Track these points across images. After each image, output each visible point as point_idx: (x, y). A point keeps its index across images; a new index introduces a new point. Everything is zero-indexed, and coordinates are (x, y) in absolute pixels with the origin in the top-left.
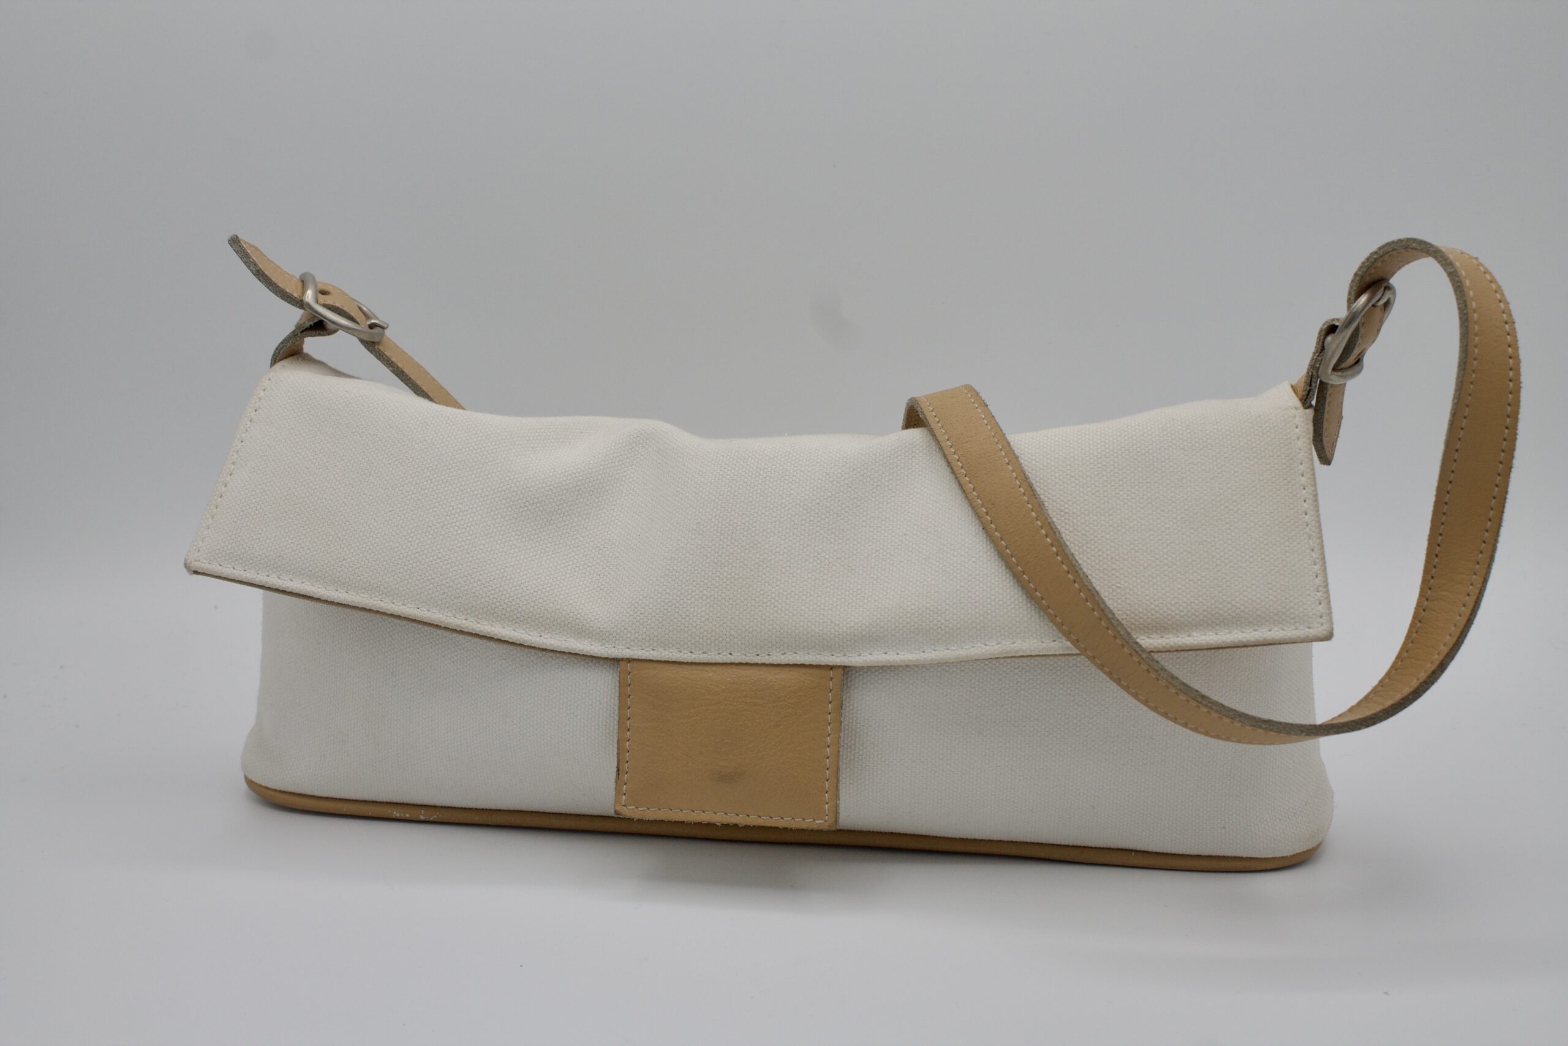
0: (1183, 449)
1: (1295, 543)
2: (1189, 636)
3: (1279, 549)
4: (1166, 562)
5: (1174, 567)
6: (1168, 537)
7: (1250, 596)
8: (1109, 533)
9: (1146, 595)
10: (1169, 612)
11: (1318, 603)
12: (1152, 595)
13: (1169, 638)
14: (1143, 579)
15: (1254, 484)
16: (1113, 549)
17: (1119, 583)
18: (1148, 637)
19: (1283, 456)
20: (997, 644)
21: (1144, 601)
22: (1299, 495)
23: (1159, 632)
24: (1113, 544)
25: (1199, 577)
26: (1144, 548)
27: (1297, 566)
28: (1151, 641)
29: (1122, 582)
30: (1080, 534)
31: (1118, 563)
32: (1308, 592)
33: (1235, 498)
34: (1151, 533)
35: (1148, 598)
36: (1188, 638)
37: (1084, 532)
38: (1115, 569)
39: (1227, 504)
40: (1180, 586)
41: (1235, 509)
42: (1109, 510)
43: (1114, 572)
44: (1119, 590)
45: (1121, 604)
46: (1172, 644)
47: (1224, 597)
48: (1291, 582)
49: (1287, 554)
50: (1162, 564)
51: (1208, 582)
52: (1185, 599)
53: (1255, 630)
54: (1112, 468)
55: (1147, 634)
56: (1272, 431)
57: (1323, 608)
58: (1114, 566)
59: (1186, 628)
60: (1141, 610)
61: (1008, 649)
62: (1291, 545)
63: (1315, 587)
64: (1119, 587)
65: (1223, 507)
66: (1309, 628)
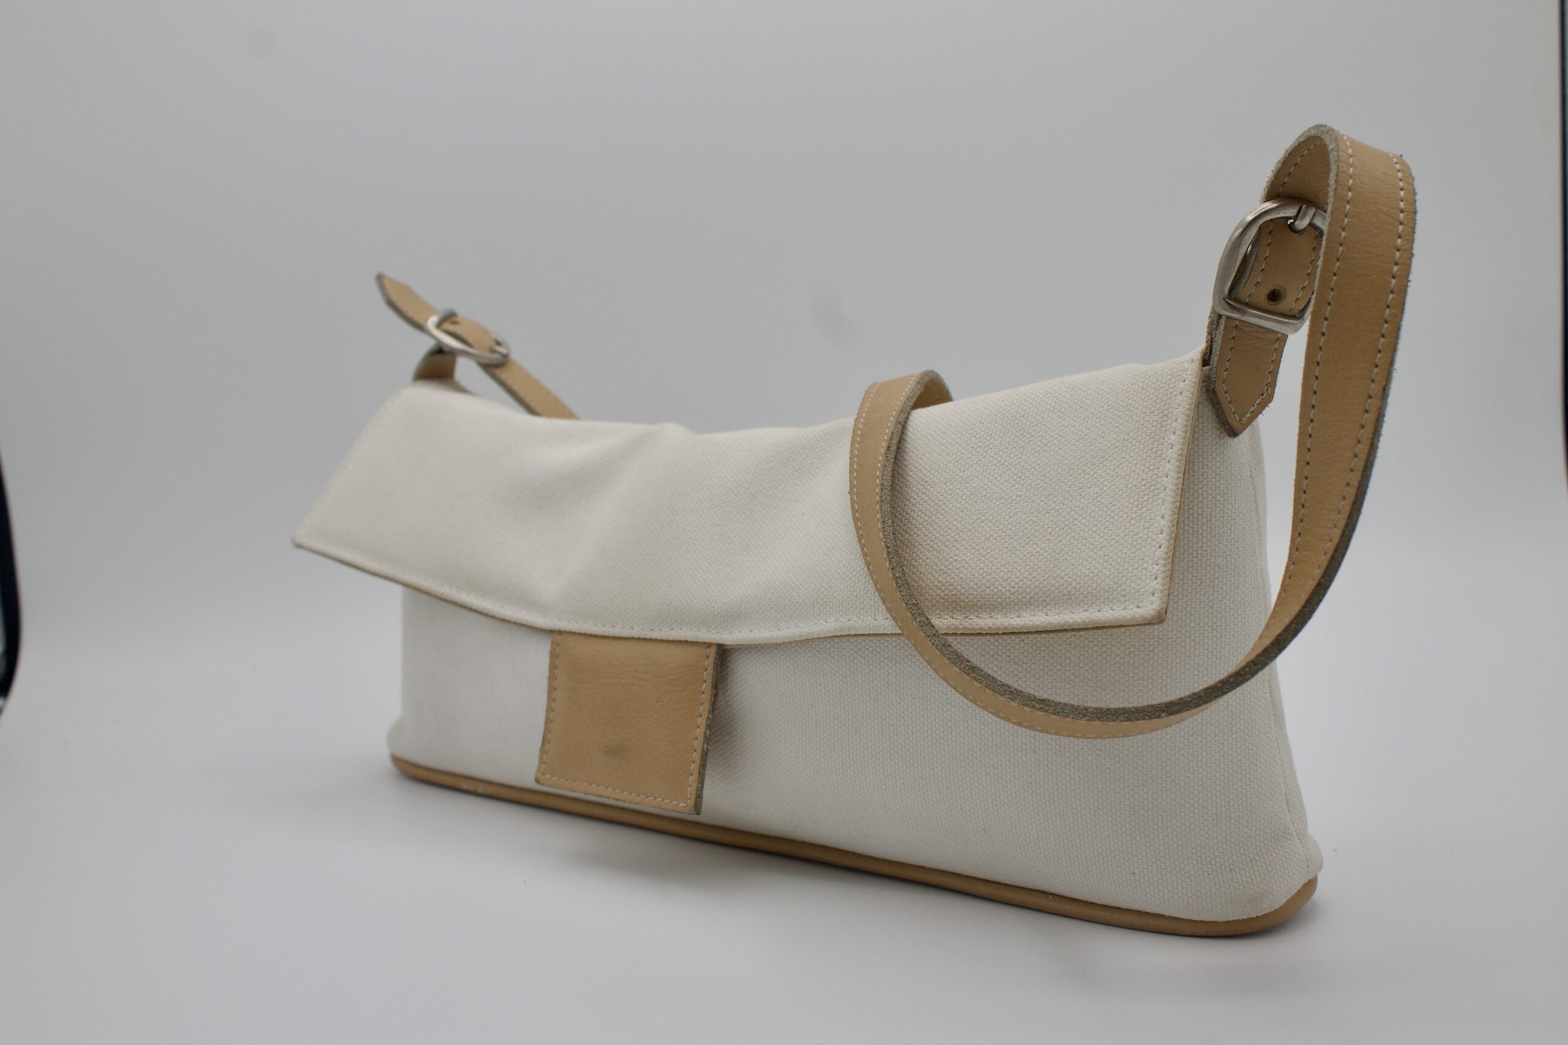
0: (1060, 411)
1: (1144, 509)
2: (1018, 617)
3: (1125, 516)
4: (1008, 532)
5: (1016, 538)
6: (1017, 505)
7: (1084, 570)
8: (960, 502)
9: (980, 569)
10: (1000, 588)
11: (1153, 577)
12: (986, 569)
13: (997, 619)
14: (981, 551)
15: (1117, 444)
16: (960, 519)
17: (957, 555)
18: (977, 617)
19: (1156, 412)
20: (836, 621)
21: (977, 575)
22: (1164, 456)
23: (988, 610)
24: (961, 514)
25: (1038, 549)
26: (991, 518)
27: (1140, 535)
28: (979, 621)
29: (961, 554)
30: (933, 504)
31: (961, 534)
32: (1145, 565)
33: (1094, 461)
34: (1002, 501)
35: (981, 571)
36: (1016, 619)
37: (937, 501)
38: (957, 540)
39: (1084, 468)
40: (1016, 559)
41: (1092, 472)
42: (967, 478)
43: (955, 544)
44: (955, 563)
45: (953, 578)
46: (999, 624)
47: (1058, 572)
48: (1128, 553)
49: (1133, 522)
50: (1004, 535)
51: (1046, 554)
52: (1018, 574)
53: (1085, 611)
54: (982, 433)
55: (976, 613)
56: (1154, 386)
57: (1157, 584)
58: (957, 537)
59: (1017, 608)
60: (972, 585)
61: (843, 626)
62: (1139, 511)
63: (1155, 559)
64: (956, 560)
65: (1080, 471)
66: (1139, 607)
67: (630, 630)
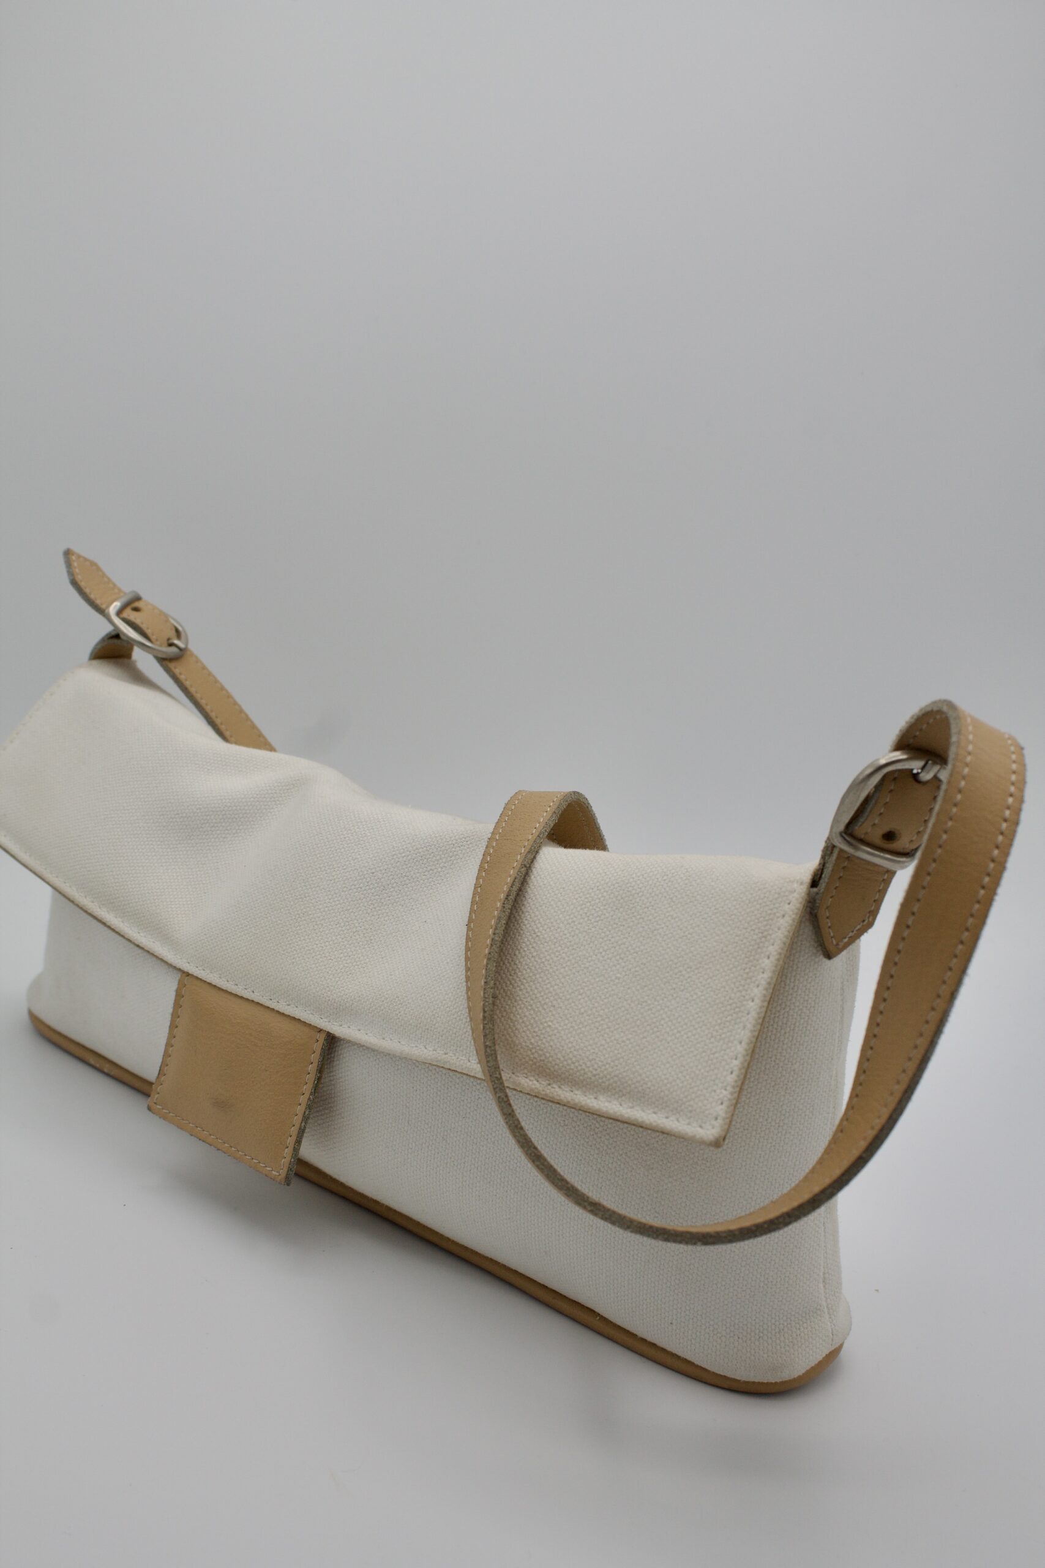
0: (671, 899)
1: (725, 1030)
2: (596, 1098)
3: (707, 1032)
4: (602, 1012)
5: (607, 1020)
6: (614, 987)
7: (660, 1074)
8: (564, 968)
9: (569, 1042)
10: (584, 1066)
11: (719, 1102)
12: (574, 1044)
13: (576, 1095)
14: (574, 1024)
15: (715, 954)
16: (561, 985)
17: (552, 1022)
18: (560, 1087)
19: (757, 931)
20: (434, 1050)
21: (565, 1047)
22: (754, 979)
23: (570, 1084)
24: (563, 980)
25: (624, 1039)
26: (588, 993)
27: (717, 1055)
28: (560, 1092)
29: (555, 1022)
30: (539, 961)
31: (559, 1000)
32: (715, 1088)
33: (691, 964)
34: (602, 978)
35: (570, 1045)
36: (593, 1100)
37: (543, 960)
38: (554, 1006)
39: (681, 968)
40: (604, 1042)
41: (687, 976)
42: (575, 944)
43: (552, 1009)
44: (548, 1029)
45: (544, 1044)
46: (577, 1101)
47: (638, 1067)
48: (703, 1071)
49: (712, 1040)
50: (597, 1014)
51: (630, 1046)
52: (602, 1058)
53: (655, 1113)
54: (597, 901)
55: (559, 1083)
56: (760, 901)
57: (722, 1109)
58: (554, 1002)
59: (595, 1089)
60: (559, 1056)
61: (439, 1058)
62: (720, 1031)
63: (725, 1084)
64: (549, 1026)
65: (676, 970)
66: (701, 1127)
67: (251, 993)
